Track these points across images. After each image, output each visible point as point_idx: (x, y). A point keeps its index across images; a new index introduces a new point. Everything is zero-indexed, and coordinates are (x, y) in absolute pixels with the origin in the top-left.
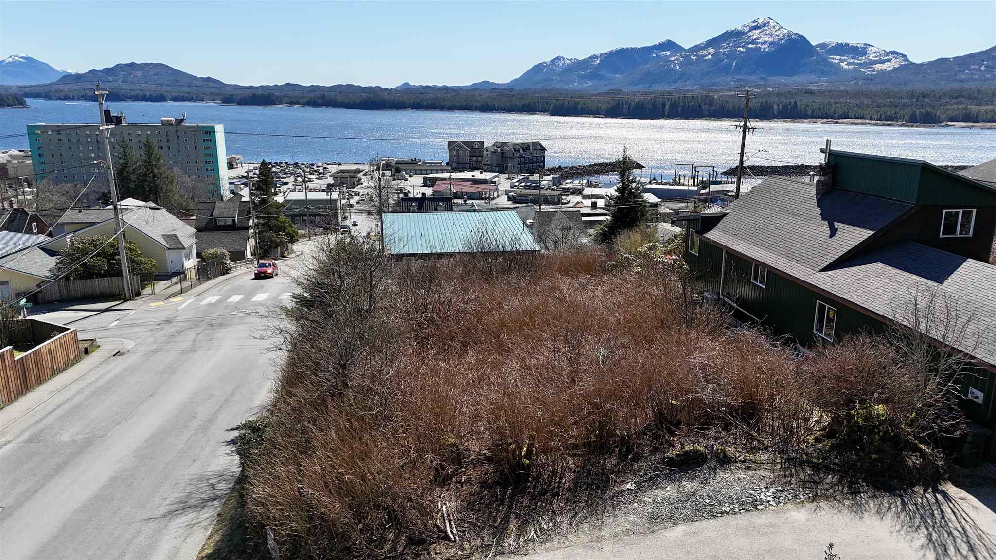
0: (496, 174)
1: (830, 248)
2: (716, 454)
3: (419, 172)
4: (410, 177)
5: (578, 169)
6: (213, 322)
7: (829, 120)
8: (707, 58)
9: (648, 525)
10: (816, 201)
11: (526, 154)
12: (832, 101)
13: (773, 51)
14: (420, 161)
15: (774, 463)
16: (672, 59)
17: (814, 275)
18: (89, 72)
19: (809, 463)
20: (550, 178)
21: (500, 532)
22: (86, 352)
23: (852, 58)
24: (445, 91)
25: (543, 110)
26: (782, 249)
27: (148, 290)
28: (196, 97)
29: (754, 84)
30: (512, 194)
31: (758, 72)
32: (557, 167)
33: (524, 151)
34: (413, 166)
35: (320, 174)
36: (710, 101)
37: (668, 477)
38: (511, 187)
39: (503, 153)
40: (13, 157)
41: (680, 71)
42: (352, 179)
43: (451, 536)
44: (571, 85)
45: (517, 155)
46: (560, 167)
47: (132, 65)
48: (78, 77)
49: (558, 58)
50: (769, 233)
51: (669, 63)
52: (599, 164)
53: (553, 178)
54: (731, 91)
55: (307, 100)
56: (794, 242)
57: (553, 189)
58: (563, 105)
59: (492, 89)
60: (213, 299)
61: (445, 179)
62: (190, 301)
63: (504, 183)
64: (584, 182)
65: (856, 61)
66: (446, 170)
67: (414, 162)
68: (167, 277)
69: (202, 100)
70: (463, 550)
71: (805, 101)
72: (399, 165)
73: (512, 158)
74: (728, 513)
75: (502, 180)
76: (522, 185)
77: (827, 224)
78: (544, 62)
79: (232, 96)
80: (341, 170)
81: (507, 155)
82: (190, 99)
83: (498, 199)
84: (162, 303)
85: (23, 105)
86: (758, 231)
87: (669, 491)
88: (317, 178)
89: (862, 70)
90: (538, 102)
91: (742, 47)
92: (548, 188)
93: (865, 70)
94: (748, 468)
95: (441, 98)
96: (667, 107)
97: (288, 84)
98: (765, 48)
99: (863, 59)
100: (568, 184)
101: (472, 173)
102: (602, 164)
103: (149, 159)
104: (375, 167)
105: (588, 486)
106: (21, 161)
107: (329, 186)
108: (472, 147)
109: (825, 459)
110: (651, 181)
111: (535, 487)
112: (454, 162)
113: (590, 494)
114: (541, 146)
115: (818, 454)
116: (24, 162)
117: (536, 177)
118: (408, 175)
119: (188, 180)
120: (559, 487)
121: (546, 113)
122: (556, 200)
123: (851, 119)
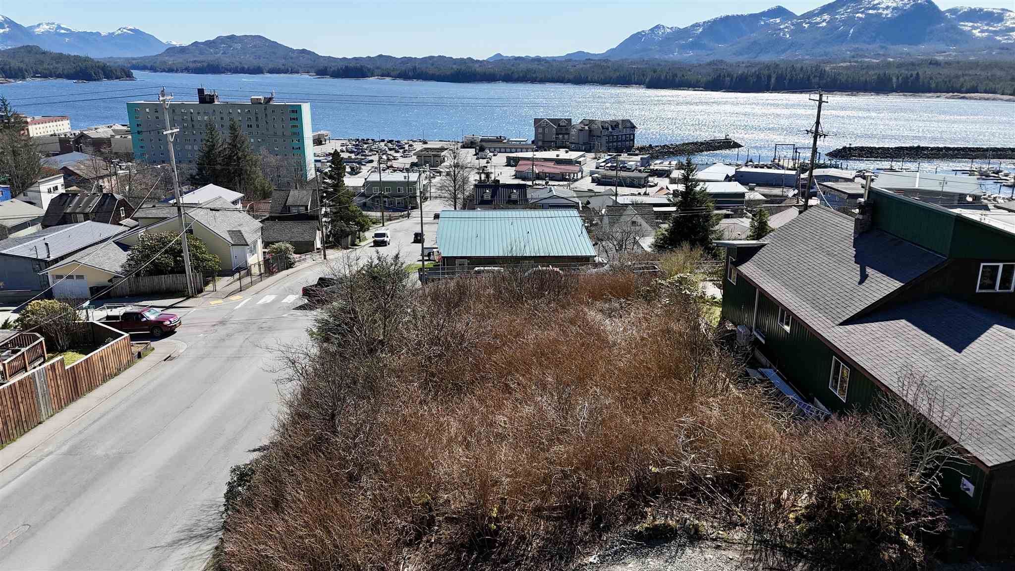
0: (582, 153)
1: (854, 299)
2: (686, 530)
3: (503, 150)
4: (494, 155)
5: (670, 148)
6: (264, 325)
7: (956, 94)
8: (821, 25)
10: (852, 241)
11: (615, 132)
12: (960, 73)
13: (897, 18)
14: (505, 139)
15: (746, 544)
16: (781, 27)
17: (833, 329)
18: (192, 44)
19: (783, 548)
20: (638, 158)
22: (140, 356)
23: (987, 25)
24: (536, 63)
25: (639, 83)
26: (809, 294)
27: (210, 287)
28: (292, 70)
29: (872, 53)
30: (596, 175)
31: (878, 40)
32: (648, 145)
33: (613, 129)
34: (497, 144)
35: (405, 151)
36: (821, 74)
37: (634, 552)
38: (597, 168)
39: (590, 131)
40: (116, 132)
41: (789, 40)
42: (435, 158)
44: (672, 56)
45: (605, 133)
46: (650, 145)
47: (232, 37)
48: (182, 50)
49: (658, 27)
50: (801, 273)
51: (778, 32)
52: (692, 143)
53: (641, 158)
54: (845, 62)
55: (398, 72)
56: (821, 286)
57: (640, 171)
58: (659, 78)
59: (586, 59)
60: (269, 298)
61: (528, 159)
62: (248, 300)
63: (590, 162)
64: (674, 163)
65: (990, 28)
66: (531, 148)
67: (499, 140)
68: (228, 272)
69: (298, 73)
71: (929, 72)
72: (484, 144)
73: (600, 137)
75: (588, 160)
76: (607, 165)
77: (859, 269)
78: (643, 31)
79: (326, 68)
80: (425, 149)
81: (595, 133)
82: (286, 72)
83: (582, 180)
84: (220, 301)
85: (130, 77)
86: (789, 269)
87: (632, 567)
88: (402, 156)
89: (998, 38)
90: (634, 74)
91: (862, 13)
92: (636, 169)
93: (1000, 38)
94: (718, 547)
95: (532, 70)
96: (773, 80)
97: (380, 56)
98: (887, 14)
99: (999, 26)
100: (657, 165)
101: (556, 152)
102: (696, 143)
103: (234, 141)
104: (460, 145)
105: (552, 557)
106: (123, 136)
107: (413, 165)
108: (559, 124)
109: (798, 544)
110: (747, 162)
111: (499, 554)
112: (540, 140)
113: (553, 565)
114: (632, 124)
115: (794, 538)
116: (126, 137)
117: (624, 157)
118: (491, 154)
119: (272, 160)
120: (523, 555)
121: (642, 86)
122: (642, 182)
123: (980, 94)
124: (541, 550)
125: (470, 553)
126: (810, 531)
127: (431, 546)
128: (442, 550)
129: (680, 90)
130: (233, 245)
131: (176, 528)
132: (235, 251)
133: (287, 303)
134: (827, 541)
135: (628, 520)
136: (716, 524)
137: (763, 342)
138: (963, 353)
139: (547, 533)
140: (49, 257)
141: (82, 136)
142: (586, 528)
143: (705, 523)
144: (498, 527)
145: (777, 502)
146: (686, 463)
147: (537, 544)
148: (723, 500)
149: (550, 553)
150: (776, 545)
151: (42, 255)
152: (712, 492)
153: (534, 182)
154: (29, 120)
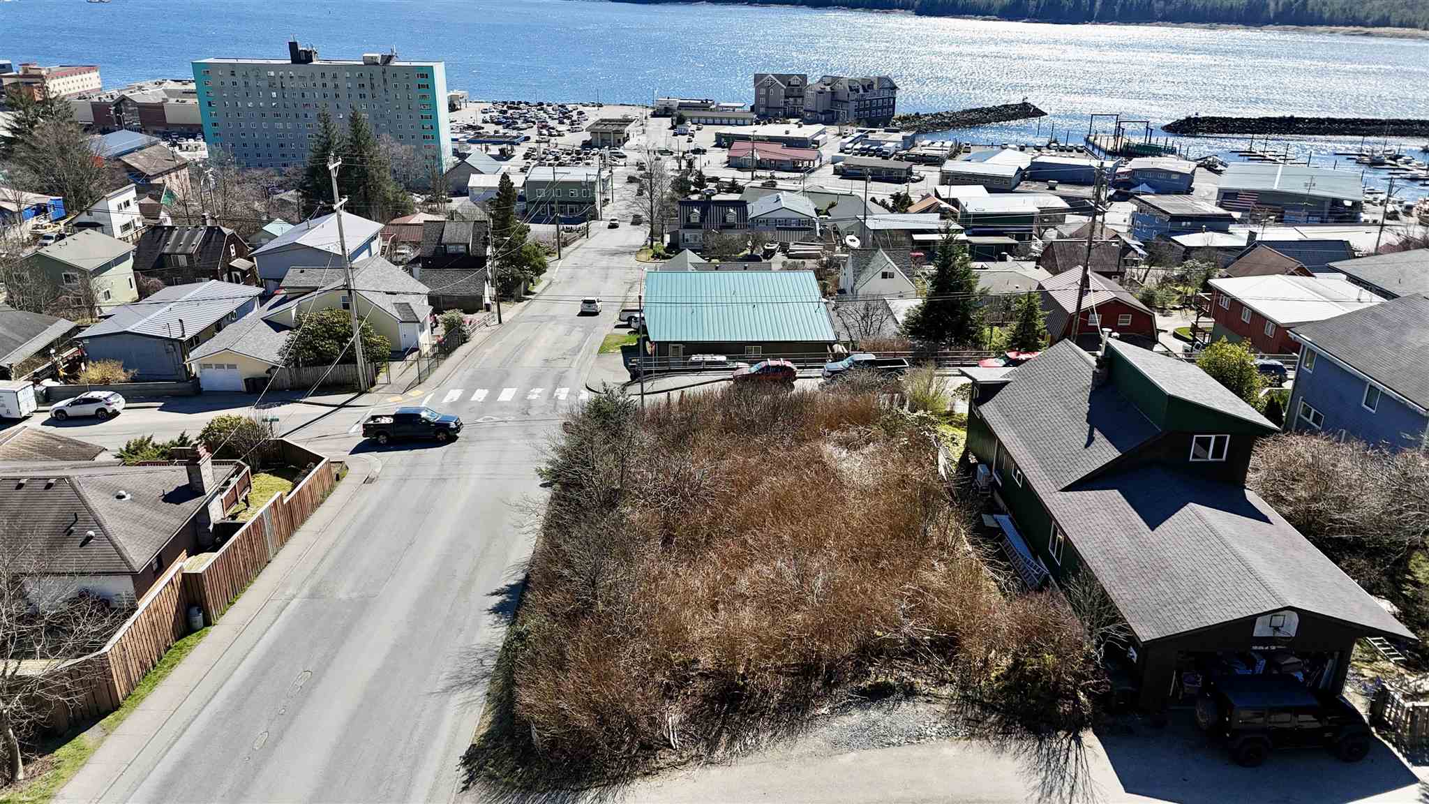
0: (820, 127)
1: (1078, 463)
2: (903, 687)
3: (710, 121)
4: (698, 129)
5: (945, 118)
9: (830, 749)
10: (1089, 394)
11: (868, 96)
14: (713, 103)
15: (952, 699)
17: (1053, 494)
19: (981, 703)
20: (898, 137)
21: (712, 746)
22: (338, 478)
25: (905, 7)
26: (1040, 451)
27: (382, 378)
30: (841, 163)
32: (913, 114)
33: (865, 90)
34: (702, 112)
35: (572, 123)
37: (859, 705)
38: (842, 151)
39: (833, 93)
40: (170, 93)
42: (617, 135)
43: (673, 745)
45: (854, 96)
46: (917, 114)
52: (976, 110)
53: (904, 138)
56: (1053, 444)
57: (900, 157)
60: (454, 394)
61: (746, 137)
62: (430, 396)
63: (831, 142)
64: (950, 143)
66: (750, 119)
67: (704, 106)
68: (399, 355)
70: (681, 757)
72: (683, 111)
73: (846, 102)
74: (894, 744)
75: (829, 137)
76: (856, 147)
77: (1088, 429)
80: (602, 119)
81: (841, 97)
83: (820, 171)
84: (399, 398)
87: (856, 718)
88: (569, 130)
92: (895, 154)
94: (928, 702)
96: (1098, 4)
100: (925, 146)
101: (784, 127)
102: (981, 110)
103: (356, 136)
104: (650, 111)
105: (791, 708)
106: (180, 100)
107: (586, 145)
108: (790, 82)
109: (994, 699)
110: (1050, 143)
111: (746, 705)
112: (762, 106)
113: (791, 716)
114: (891, 82)
115: (991, 694)
116: (184, 102)
117: (879, 134)
118: (694, 127)
119: (400, 149)
120: (766, 707)
121: (910, 12)
122: (904, 175)
123: (1392, 28)
124: (781, 702)
125: (721, 706)
126: (1005, 688)
127: (688, 699)
128: (699, 702)
129: (964, 18)
130: (402, 322)
131: (443, 676)
132: (404, 330)
133: (476, 401)
134: (1017, 697)
135: (853, 679)
136: (929, 681)
137: (1000, 484)
138: (1155, 531)
139: (786, 688)
140: (183, 336)
141: (124, 99)
142: (819, 684)
143: (919, 681)
144: (745, 683)
145: (986, 661)
146: (906, 630)
147: (778, 697)
148: (937, 660)
149: (788, 705)
150: (976, 700)
151: (176, 334)
152: (929, 653)
153: (755, 173)
154: (44, 72)
